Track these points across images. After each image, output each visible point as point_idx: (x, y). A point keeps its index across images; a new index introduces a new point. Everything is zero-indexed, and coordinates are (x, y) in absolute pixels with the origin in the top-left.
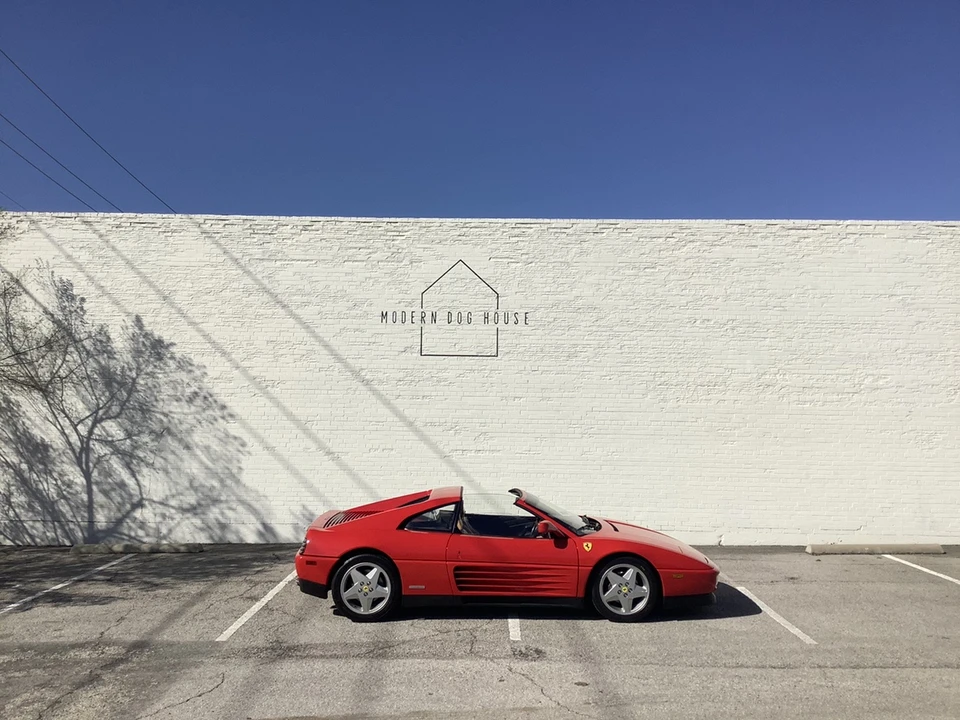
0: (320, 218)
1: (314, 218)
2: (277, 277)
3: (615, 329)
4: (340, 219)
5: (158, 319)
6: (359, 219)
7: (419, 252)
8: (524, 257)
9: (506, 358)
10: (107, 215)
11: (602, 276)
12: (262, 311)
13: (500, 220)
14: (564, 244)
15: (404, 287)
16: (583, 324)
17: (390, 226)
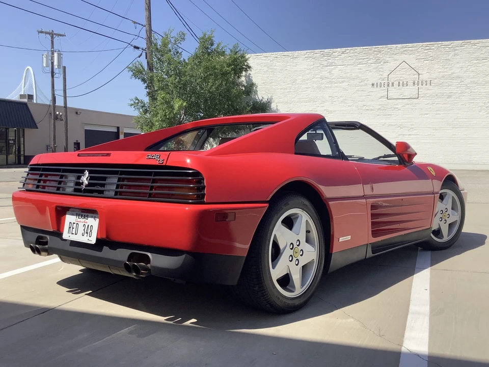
0: (349, 48)
1: (346, 49)
2: (332, 72)
3: (468, 85)
4: (356, 48)
5: (291, 90)
6: (364, 48)
7: (388, 59)
8: (431, 58)
9: (422, 99)
10: (272, 53)
11: (464, 64)
12: (327, 86)
13: (421, 44)
14: (448, 52)
15: (381, 73)
16: (455, 84)
17: (376, 50)
